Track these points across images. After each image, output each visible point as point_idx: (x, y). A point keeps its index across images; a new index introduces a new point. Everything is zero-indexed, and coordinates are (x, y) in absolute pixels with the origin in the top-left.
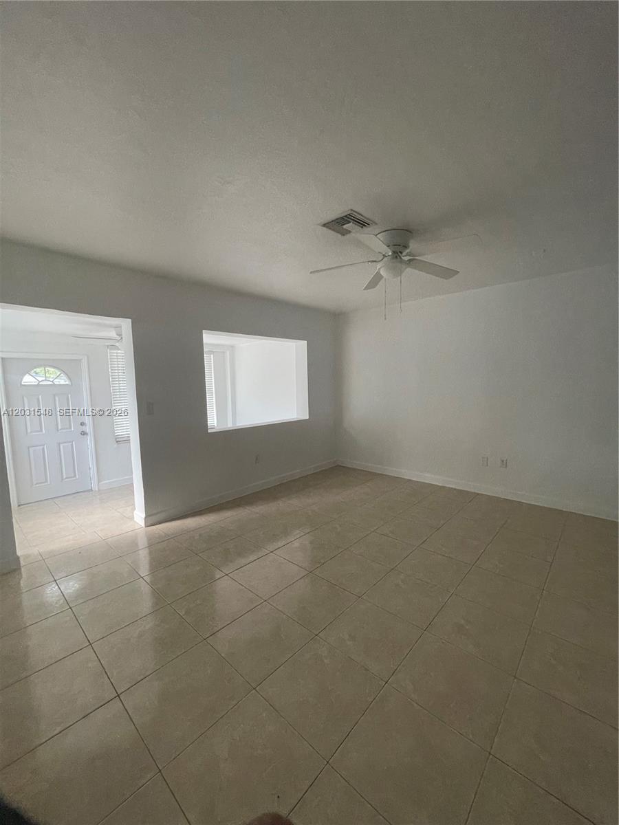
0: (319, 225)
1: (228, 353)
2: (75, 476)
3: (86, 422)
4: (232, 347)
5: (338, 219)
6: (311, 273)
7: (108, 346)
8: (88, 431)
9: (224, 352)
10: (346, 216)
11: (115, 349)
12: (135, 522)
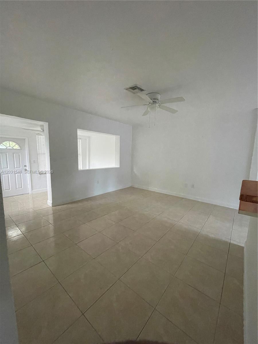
0: (124, 89)
1: (87, 139)
2: (22, 187)
3: (27, 165)
4: (89, 137)
5: (132, 87)
6: (122, 108)
7: (37, 134)
8: (27, 169)
9: (86, 139)
10: (135, 86)
11: (40, 135)
12: (48, 205)
